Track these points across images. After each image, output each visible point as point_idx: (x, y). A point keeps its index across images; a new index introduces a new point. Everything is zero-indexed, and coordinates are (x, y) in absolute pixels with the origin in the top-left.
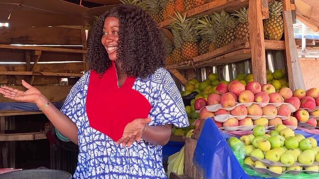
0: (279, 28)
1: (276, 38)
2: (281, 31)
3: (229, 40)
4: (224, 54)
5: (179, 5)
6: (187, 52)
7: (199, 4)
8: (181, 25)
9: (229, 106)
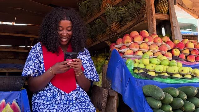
0: (165, 6)
1: (164, 12)
2: (166, 8)
3: (137, 16)
4: (134, 26)
6: (114, 27)
8: (110, 11)
9: (128, 43)
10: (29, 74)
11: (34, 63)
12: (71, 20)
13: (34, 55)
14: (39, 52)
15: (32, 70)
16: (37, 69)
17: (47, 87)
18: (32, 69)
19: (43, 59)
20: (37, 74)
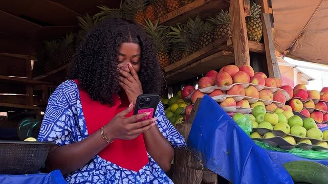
0: (259, 29)
2: (260, 32)
3: (207, 43)
4: (200, 60)
5: (149, 13)
7: (173, 9)
8: (152, 33)
9: (227, 84)
10: (53, 138)
11: (64, 116)
12: (140, 44)
13: (64, 100)
14: (73, 96)
15: (61, 130)
16: (69, 129)
17: (89, 164)
18: (60, 127)
19: (82, 110)
20: (67, 139)
